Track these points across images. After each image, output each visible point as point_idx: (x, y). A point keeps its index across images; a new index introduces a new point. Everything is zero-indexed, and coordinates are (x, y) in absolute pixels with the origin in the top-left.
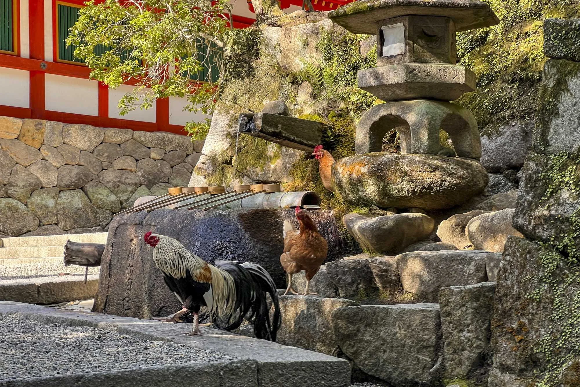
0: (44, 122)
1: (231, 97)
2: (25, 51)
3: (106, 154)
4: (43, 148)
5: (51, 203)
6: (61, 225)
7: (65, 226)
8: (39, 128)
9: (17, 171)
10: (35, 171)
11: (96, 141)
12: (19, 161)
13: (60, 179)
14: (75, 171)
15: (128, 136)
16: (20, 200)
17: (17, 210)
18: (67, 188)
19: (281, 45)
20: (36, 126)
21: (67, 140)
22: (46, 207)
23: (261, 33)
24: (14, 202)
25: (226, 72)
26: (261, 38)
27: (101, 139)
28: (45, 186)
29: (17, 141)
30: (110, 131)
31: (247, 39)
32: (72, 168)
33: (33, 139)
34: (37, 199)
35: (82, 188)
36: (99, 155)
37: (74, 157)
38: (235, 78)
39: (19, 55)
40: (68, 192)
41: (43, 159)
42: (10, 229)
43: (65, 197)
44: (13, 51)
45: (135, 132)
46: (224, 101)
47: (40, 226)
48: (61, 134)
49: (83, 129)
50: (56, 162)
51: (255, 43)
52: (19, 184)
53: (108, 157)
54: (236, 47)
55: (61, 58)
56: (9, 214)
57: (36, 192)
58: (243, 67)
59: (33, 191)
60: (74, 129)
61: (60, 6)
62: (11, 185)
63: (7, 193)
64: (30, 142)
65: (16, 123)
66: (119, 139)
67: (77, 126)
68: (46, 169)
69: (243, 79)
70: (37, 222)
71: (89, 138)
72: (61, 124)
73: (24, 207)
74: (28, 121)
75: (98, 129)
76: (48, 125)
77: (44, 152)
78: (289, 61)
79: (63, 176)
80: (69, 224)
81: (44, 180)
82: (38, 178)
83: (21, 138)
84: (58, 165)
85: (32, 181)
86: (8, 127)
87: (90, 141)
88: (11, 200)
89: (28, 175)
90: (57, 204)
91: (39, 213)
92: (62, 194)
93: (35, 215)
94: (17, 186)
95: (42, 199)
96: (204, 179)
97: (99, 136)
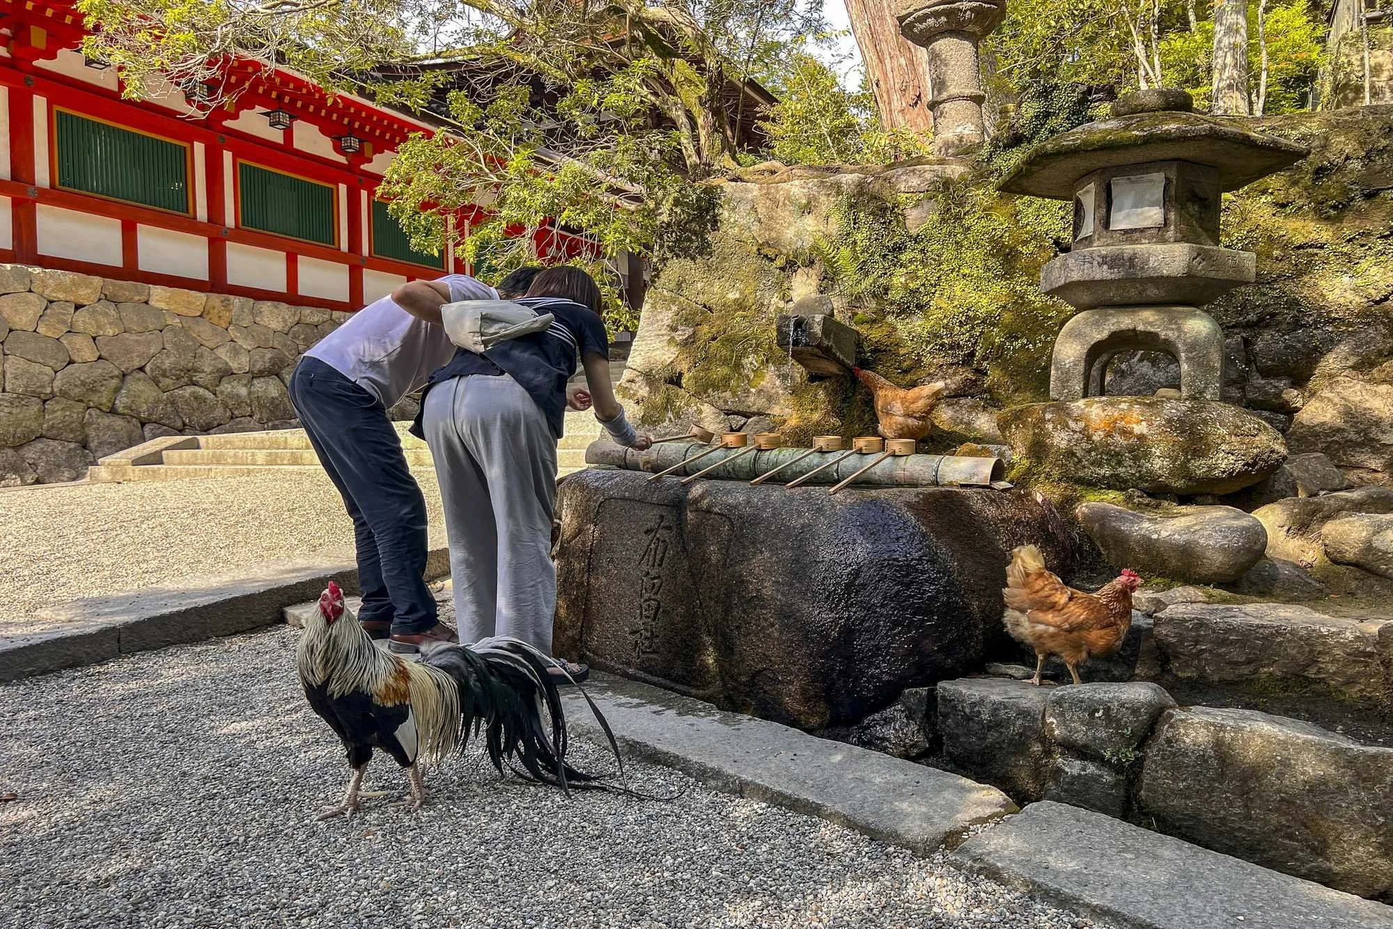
0: (232, 297)
1: (672, 285)
2: (202, 214)
3: (302, 336)
4: (231, 327)
5: (243, 391)
6: (257, 416)
7: (261, 419)
8: (227, 306)
9: (202, 356)
10: (223, 353)
11: (290, 321)
12: (204, 342)
13: (252, 363)
14: (269, 355)
15: (326, 317)
16: (207, 388)
17: (205, 400)
18: (260, 374)
19: (759, 210)
20: (222, 302)
21: (258, 319)
22: (238, 396)
23: (722, 190)
24: (201, 391)
25: (661, 246)
26: (723, 199)
27: (297, 319)
28: (235, 372)
29: (200, 319)
30: (307, 311)
31: (699, 199)
32: (266, 351)
33: (220, 317)
34: (226, 387)
35: (277, 375)
36: (294, 337)
37: (267, 340)
38: (678, 256)
39: (195, 218)
40: (262, 379)
41: (232, 341)
42: (198, 422)
43: (259, 385)
44: (187, 212)
45: (334, 312)
46: (660, 290)
47: (232, 418)
48: (252, 312)
49: (276, 307)
50: (246, 345)
51: (712, 205)
52: (206, 369)
53: (304, 339)
54: (678, 210)
55: (243, 225)
56: (195, 405)
57: (225, 380)
58: (692, 241)
59: (222, 377)
60: (266, 306)
61: (241, 164)
62: (196, 371)
63: (191, 380)
64: (215, 320)
65: (199, 298)
66: (316, 319)
67: (269, 303)
68: (236, 352)
69: (693, 259)
70: (228, 414)
71: (283, 318)
72: (252, 301)
73: (212, 396)
74: (213, 296)
75: (293, 308)
76: (236, 301)
77: (232, 332)
78: (774, 235)
79: (256, 361)
80: (265, 415)
81: (234, 365)
82: (227, 363)
83: (205, 315)
84: (249, 348)
85: (220, 366)
86: (189, 303)
87: (285, 321)
88: (197, 389)
89: (215, 359)
90: (250, 393)
91: (231, 403)
92: (255, 382)
93: (226, 406)
94: (203, 372)
95: (233, 387)
96: (635, 406)
97: (294, 315)
